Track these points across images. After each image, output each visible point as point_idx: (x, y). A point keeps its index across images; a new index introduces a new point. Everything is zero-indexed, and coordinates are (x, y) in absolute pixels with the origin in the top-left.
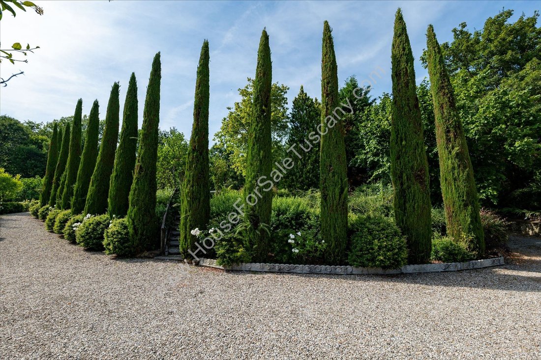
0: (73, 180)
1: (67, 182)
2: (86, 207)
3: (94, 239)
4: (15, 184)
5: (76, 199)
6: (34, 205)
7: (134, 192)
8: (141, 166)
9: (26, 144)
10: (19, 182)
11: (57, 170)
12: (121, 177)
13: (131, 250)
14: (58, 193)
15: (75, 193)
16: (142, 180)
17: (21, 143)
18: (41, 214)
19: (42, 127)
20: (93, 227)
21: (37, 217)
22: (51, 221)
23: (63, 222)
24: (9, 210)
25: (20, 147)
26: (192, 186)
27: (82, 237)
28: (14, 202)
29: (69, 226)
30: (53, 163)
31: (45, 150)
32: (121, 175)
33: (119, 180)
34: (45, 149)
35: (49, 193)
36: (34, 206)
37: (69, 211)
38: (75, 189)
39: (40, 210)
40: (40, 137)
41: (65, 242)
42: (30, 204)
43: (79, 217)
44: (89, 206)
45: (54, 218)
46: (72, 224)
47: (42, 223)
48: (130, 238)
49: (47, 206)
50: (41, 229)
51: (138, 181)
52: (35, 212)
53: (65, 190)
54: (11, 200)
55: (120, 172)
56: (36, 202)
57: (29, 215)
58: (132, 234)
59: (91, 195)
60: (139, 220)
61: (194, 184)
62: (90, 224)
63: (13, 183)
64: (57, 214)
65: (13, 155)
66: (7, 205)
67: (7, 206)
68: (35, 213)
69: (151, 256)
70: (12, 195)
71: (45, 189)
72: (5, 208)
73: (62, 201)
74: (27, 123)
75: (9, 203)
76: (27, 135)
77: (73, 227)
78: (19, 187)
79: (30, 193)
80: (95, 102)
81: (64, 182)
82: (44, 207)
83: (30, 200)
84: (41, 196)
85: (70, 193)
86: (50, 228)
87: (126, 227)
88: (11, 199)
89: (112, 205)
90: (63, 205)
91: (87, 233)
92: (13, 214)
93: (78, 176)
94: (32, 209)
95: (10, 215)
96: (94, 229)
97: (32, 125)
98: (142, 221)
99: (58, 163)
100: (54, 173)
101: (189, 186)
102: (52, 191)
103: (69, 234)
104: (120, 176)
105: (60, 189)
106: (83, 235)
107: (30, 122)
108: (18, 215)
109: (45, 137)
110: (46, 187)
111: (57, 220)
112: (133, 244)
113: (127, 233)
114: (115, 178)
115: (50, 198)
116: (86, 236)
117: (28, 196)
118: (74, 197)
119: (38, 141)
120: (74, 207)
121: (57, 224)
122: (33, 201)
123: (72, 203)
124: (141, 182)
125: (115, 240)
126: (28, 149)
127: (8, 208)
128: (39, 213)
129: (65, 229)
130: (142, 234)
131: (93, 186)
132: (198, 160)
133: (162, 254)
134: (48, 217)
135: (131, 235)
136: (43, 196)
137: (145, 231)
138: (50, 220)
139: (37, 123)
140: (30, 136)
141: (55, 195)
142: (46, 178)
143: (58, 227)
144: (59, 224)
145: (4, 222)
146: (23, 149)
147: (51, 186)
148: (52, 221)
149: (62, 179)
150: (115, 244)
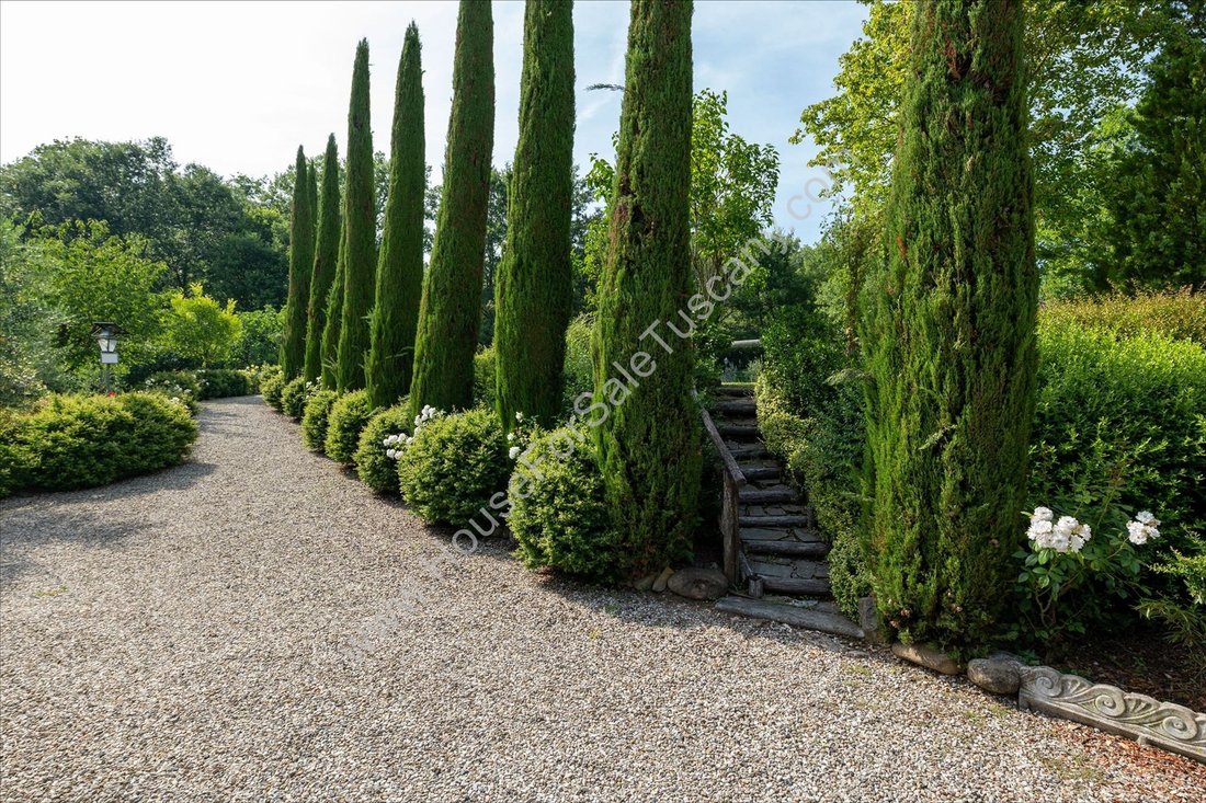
0: (363, 301)
1: (345, 306)
2: (416, 381)
3: (464, 496)
4: (226, 324)
5: (380, 357)
6: (269, 378)
7: (618, 321)
8: (636, 209)
9: (238, 231)
10: (235, 320)
11: (316, 277)
12: (534, 270)
13: (617, 560)
14: (324, 343)
15: (373, 337)
16: (647, 267)
17: (230, 230)
18: (287, 401)
19: (266, 188)
20: (457, 455)
21: (280, 411)
22: (316, 423)
23: (354, 427)
24: (221, 389)
25: (227, 239)
26: (969, 275)
27: (425, 486)
28: (228, 370)
29: (371, 443)
30: (303, 260)
31: (277, 245)
32: (535, 264)
33: (527, 283)
34: (276, 240)
35: (300, 345)
36: (272, 381)
37: (362, 394)
38: (373, 325)
39: (286, 391)
40: (265, 211)
41: (361, 490)
42: (262, 374)
43: (397, 414)
44: (423, 378)
45: (325, 416)
46: (380, 437)
47: (295, 427)
48: (616, 512)
49: (300, 380)
50: (292, 442)
51: (630, 273)
52: (273, 396)
53: (344, 331)
54: (221, 365)
55: (531, 250)
56: (272, 368)
57: (261, 403)
58: (621, 498)
59: (429, 342)
60: (646, 440)
61: (978, 261)
62: (443, 443)
63: (223, 321)
64: (331, 403)
65: (218, 259)
66: (215, 376)
67: (217, 380)
68: (275, 399)
69: (695, 592)
70: (222, 351)
71: (290, 333)
72: (212, 383)
73: (337, 365)
74: (238, 181)
75: (218, 371)
76: (239, 209)
77: (386, 448)
78: (235, 331)
79: (258, 349)
80: (409, 30)
81: (337, 312)
82: (292, 383)
83: (260, 365)
84: (282, 353)
85: (360, 342)
86: (317, 442)
87: (589, 467)
88: (223, 363)
89: (507, 376)
90: (340, 376)
91: (440, 476)
92: (229, 399)
93: (378, 284)
94: (266, 389)
95: (222, 401)
96: (459, 463)
97: (247, 186)
98: (658, 443)
99: (316, 258)
100: (307, 288)
101: (943, 278)
102: (308, 337)
103: (375, 469)
104: (530, 266)
105: (329, 331)
106: (426, 479)
107: (242, 178)
108: (239, 403)
109: (274, 212)
110: (294, 330)
111: (332, 419)
112: (626, 537)
113: (600, 492)
114: (515, 275)
115: (306, 357)
116: (437, 482)
117: (254, 357)
118: (372, 351)
119: (262, 221)
120: (374, 383)
121: (333, 432)
122: (266, 367)
123: (368, 369)
124: (645, 279)
125: (562, 516)
126: (244, 243)
127: (217, 384)
128: (283, 400)
129: (360, 452)
130: (661, 501)
131: (430, 311)
132: (988, 132)
133: (738, 585)
134: (307, 410)
135: (616, 501)
136: (287, 354)
137: (672, 489)
138: (314, 419)
139: (256, 180)
140: (245, 210)
141: (317, 348)
142: (292, 304)
143: (337, 441)
144: (339, 434)
145: (212, 420)
146: (234, 243)
147: (305, 324)
148: (321, 423)
149: (331, 302)
150: (561, 532)
